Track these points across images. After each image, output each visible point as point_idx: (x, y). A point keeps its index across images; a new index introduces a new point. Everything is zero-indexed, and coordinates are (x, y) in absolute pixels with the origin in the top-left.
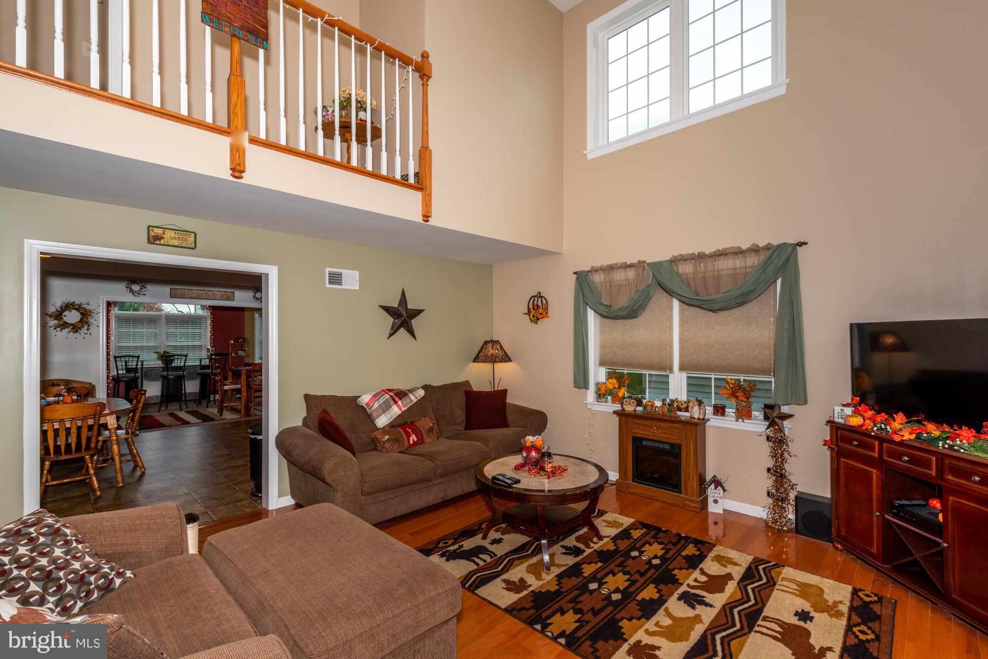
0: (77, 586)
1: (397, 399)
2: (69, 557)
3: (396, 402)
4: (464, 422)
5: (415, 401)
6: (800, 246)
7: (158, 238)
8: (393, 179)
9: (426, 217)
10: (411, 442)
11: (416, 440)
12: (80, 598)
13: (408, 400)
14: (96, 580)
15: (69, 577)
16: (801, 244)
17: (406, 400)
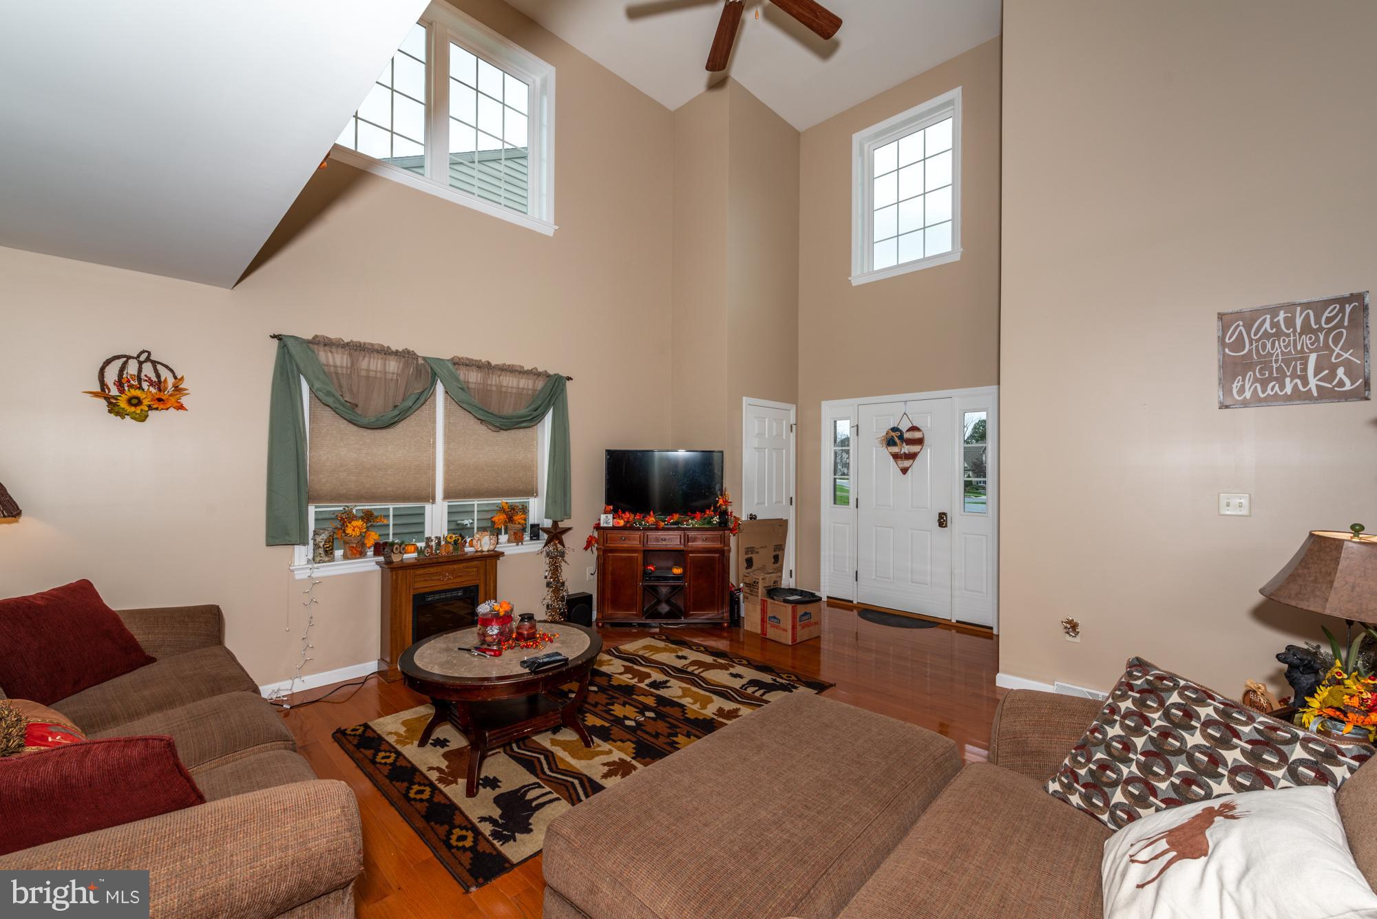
6: (568, 380)
16: (569, 379)
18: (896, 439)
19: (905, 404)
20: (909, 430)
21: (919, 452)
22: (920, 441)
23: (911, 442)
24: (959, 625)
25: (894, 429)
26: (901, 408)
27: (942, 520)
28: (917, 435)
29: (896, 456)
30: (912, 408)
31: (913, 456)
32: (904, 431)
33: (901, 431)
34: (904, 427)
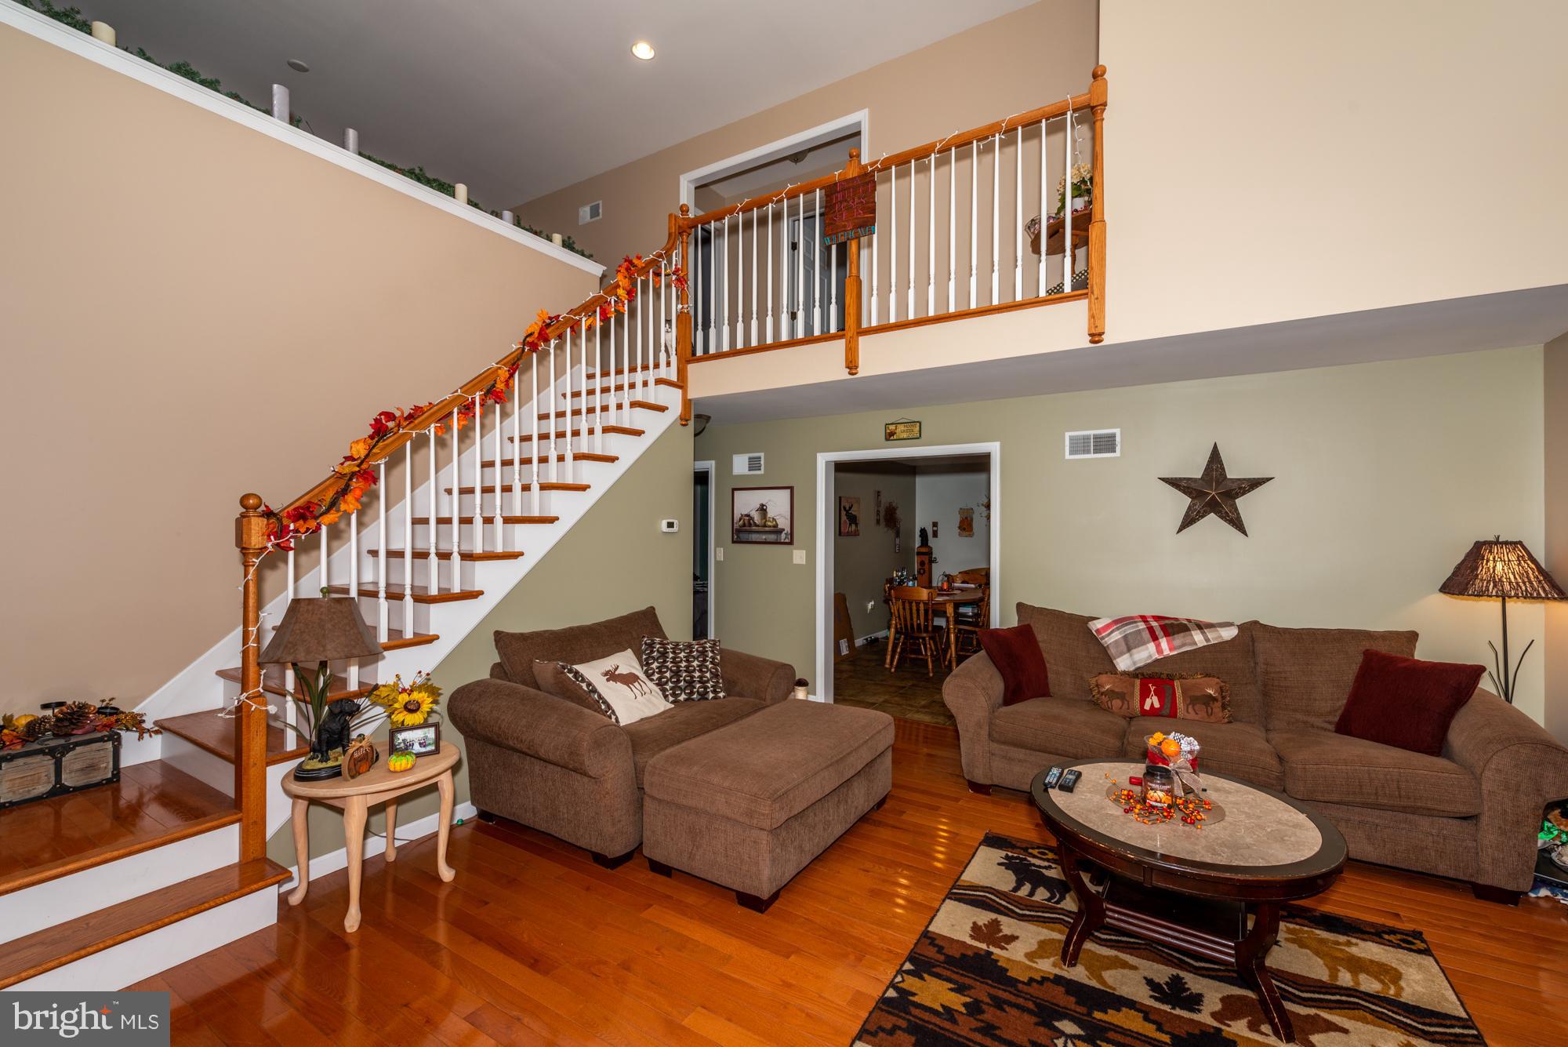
0: (686, 684)
1: (1159, 632)
2: (697, 668)
3: (1155, 638)
4: (1340, 712)
5: (1200, 645)
7: (892, 434)
8: (1038, 299)
9: (1096, 337)
10: (1147, 707)
11: (1157, 705)
12: (685, 693)
13: (1188, 640)
14: (699, 687)
15: (687, 678)
17: (1178, 639)
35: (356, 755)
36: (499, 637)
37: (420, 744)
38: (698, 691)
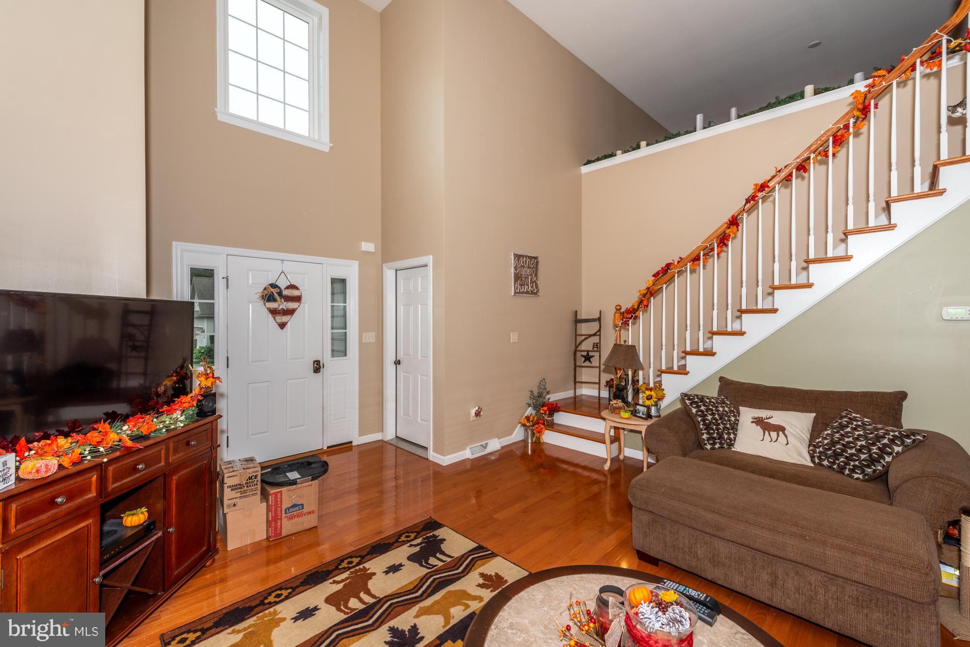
18: (276, 295)
19: (282, 263)
20: (288, 287)
21: (297, 308)
22: (298, 299)
23: (289, 299)
24: (329, 449)
25: (273, 286)
26: (277, 267)
27: (317, 367)
28: (295, 293)
29: (274, 312)
30: (287, 267)
31: (291, 312)
32: (283, 288)
33: (279, 288)
34: (283, 283)
35: (614, 405)
36: (721, 379)
37: (642, 413)
38: (839, 464)
